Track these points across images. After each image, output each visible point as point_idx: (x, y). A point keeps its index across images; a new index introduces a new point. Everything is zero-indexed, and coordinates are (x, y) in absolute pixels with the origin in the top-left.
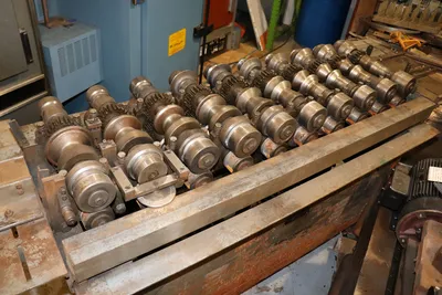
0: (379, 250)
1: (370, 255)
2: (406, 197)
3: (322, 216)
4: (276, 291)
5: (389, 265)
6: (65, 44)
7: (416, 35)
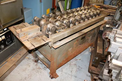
0: (100, 41)
1: (98, 42)
2: (103, 31)
3: (87, 39)
4: (79, 60)
5: (102, 43)
6: (27, 11)
7: (98, 6)
